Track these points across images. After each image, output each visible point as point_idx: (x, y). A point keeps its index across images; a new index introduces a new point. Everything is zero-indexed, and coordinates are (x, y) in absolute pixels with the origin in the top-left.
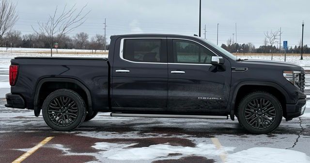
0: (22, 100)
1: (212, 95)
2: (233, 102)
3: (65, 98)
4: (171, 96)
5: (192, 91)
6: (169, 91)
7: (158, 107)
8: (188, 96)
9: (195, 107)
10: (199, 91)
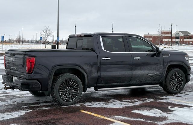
0: (39, 85)
1: (155, 72)
2: (165, 76)
3: (70, 80)
4: (134, 74)
5: (144, 70)
6: (133, 71)
7: (125, 82)
8: (143, 73)
9: (144, 80)
10: (148, 70)
